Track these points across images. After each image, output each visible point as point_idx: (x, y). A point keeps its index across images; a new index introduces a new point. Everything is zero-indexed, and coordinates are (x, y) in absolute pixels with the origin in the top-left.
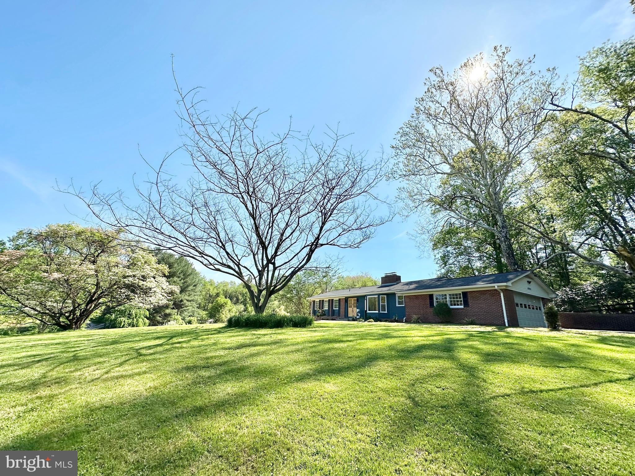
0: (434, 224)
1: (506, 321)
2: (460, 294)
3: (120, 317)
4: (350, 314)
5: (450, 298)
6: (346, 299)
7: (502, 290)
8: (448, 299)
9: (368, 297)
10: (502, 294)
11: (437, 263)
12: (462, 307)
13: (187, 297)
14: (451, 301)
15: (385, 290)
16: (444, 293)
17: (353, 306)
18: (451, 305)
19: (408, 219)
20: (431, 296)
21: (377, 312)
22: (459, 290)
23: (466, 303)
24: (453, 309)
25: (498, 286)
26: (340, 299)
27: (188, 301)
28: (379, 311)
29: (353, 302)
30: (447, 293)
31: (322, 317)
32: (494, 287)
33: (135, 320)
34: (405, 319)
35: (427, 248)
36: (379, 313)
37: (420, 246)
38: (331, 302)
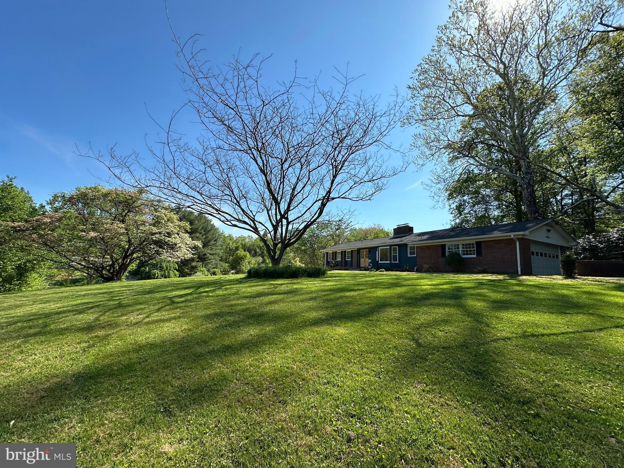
0: (451, 173)
1: (519, 269)
2: (473, 244)
3: (153, 270)
4: (362, 265)
5: (463, 248)
6: (359, 250)
7: (518, 239)
8: (461, 249)
10: (518, 244)
11: (452, 213)
12: (475, 256)
13: (209, 251)
14: (464, 251)
15: (397, 241)
16: (456, 243)
17: (365, 257)
18: (464, 255)
19: (424, 168)
20: (443, 247)
22: (472, 239)
23: (479, 253)
24: (465, 258)
25: (514, 235)
26: (352, 251)
27: (210, 254)
28: (391, 261)
29: (365, 253)
30: (460, 243)
31: (335, 268)
32: (510, 236)
33: (167, 272)
34: (416, 269)
35: (443, 198)
36: (390, 263)
37: (435, 196)
38: (343, 253)
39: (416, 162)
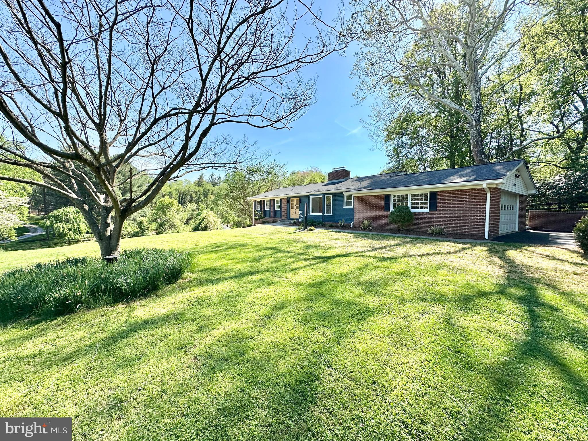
0: (393, 107)
1: (487, 230)
2: (426, 195)
3: (57, 223)
4: (293, 216)
5: (412, 200)
6: (288, 200)
7: (490, 189)
8: (409, 201)
9: (311, 197)
10: (489, 196)
12: (427, 211)
14: (413, 204)
15: (332, 189)
16: (405, 193)
17: (295, 207)
18: (413, 208)
19: (364, 101)
20: (387, 197)
21: (321, 214)
22: (426, 189)
23: (433, 206)
24: (415, 213)
25: (487, 184)
26: (281, 200)
28: (323, 212)
29: (295, 203)
30: (410, 193)
31: (261, 221)
32: (482, 185)
33: (75, 224)
34: (353, 224)
35: (381, 138)
36: (323, 216)
37: (374, 136)
38: (272, 202)
39: (356, 94)
